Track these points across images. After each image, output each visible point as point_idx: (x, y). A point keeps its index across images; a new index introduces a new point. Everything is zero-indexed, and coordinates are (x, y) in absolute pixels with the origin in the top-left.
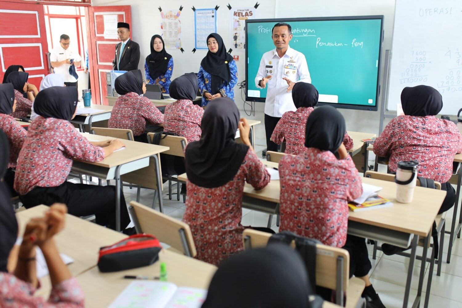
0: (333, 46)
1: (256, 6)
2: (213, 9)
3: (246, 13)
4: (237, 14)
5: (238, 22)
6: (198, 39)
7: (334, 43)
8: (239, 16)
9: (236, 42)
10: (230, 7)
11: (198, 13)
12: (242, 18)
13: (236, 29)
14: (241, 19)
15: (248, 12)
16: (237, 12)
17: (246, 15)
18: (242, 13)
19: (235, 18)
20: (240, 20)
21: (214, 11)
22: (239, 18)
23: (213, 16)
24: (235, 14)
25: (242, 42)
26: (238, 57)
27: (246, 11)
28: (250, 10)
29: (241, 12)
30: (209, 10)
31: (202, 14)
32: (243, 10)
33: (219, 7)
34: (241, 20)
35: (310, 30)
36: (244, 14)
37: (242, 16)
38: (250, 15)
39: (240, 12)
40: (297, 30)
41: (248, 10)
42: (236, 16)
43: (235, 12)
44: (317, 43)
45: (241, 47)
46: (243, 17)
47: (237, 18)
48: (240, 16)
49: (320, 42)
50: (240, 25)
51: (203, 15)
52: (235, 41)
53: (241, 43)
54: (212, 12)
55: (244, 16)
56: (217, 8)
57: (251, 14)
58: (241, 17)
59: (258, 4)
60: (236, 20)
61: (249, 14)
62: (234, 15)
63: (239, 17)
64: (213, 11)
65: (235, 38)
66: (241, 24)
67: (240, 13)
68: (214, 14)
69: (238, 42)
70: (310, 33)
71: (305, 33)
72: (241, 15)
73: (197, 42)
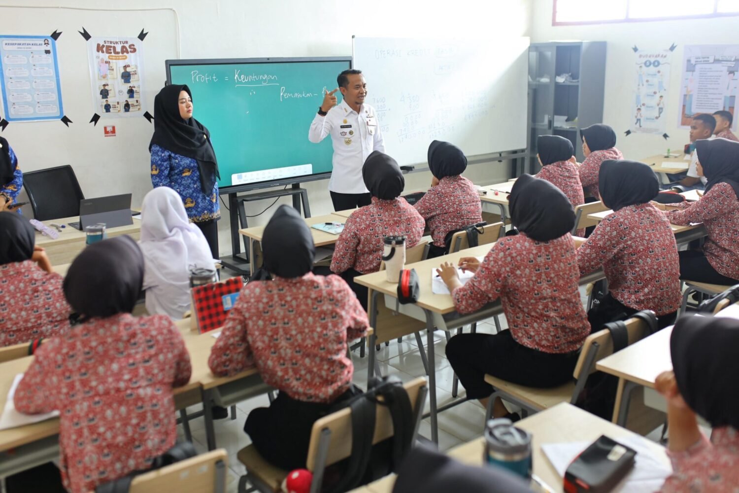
0: (301, 97)
1: (142, 36)
2: (48, 37)
3: (123, 47)
4: (104, 49)
5: (107, 64)
6: (10, 99)
7: (302, 94)
8: (108, 52)
9: (107, 101)
10: (86, 36)
11: (6, 44)
12: (115, 56)
13: (104, 77)
14: (114, 58)
15: (127, 46)
16: (103, 46)
17: (123, 52)
18: (114, 48)
19: (101, 57)
20: (111, 61)
21: (50, 40)
22: (109, 57)
23: (47, 52)
24: (99, 48)
25: (120, 101)
26: (114, 128)
27: (122, 45)
28: (130, 43)
29: (113, 45)
30: (34, 39)
31: (16, 46)
32: (117, 43)
33: (60, 33)
34: (114, 61)
35: (271, 76)
36: (119, 49)
37: (116, 52)
38: (131, 52)
39: (109, 45)
40: (252, 76)
41: (127, 42)
42: (103, 52)
43: (98, 45)
44: (281, 94)
45: (119, 109)
46: (117, 55)
47: (105, 56)
48: (111, 53)
49: (284, 93)
50: (113, 70)
51: (18, 48)
52: (105, 100)
53: (118, 103)
54: (43, 43)
55: (118, 53)
56: (55, 36)
57: (132, 50)
58: (113, 54)
59: (144, 32)
60: (102, 60)
61: (129, 50)
62: (98, 51)
63: (108, 55)
64: (46, 42)
65: (105, 93)
66: (114, 67)
67: (111, 47)
68: (49, 48)
69: (111, 100)
70: (270, 81)
71: (265, 81)
72: (112, 51)
73: (9, 105)
